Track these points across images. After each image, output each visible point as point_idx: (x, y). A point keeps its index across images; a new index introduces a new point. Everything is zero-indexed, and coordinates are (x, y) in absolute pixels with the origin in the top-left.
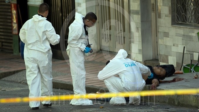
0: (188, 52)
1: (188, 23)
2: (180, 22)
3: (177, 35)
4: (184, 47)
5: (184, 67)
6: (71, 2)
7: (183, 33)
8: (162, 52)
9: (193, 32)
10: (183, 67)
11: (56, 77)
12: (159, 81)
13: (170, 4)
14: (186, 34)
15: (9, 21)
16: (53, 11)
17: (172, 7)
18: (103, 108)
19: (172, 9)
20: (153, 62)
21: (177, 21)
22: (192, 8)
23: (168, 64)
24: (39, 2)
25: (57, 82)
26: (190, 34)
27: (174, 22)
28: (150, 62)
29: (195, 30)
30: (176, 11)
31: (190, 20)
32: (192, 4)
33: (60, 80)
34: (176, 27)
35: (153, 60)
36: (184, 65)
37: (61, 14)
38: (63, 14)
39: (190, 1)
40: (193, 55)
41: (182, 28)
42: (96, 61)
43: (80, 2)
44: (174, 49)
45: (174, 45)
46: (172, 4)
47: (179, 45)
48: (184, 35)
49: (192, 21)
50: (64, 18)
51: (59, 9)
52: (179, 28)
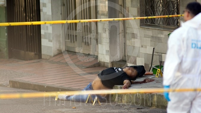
0: (157, 54)
1: (156, 24)
2: (149, 24)
3: (146, 36)
4: (154, 48)
5: (154, 68)
6: (35, 2)
7: (151, 35)
9: (162, 34)
10: (152, 68)
11: (22, 77)
12: (131, 82)
13: (139, 5)
14: (155, 36)
16: (16, 11)
17: (141, 9)
18: (75, 108)
19: (140, 11)
20: (120, 63)
21: (146, 23)
22: (161, 10)
23: (136, 65)
24: (2, 1)
25: (25, 82)
26: (159, 36)
27: (144, 24)
28: (117, 63)
29: (164, 31)
30: (144, 13)
31: (158, 22)
32: (161, 5)
33: (27, 80)
34: (145, 29)
35: (120, 61)
36: (153, 66)
37: (25, 14)
38: (27, 14)
39: (159, 3)
40: (162, 56)
41: (151, 30)
42: (61, 61)
43: (45, 2)
44: (143, 50)
45: (142, 47)
46: (140, 5)
47: (148, 47)
48: (152, 37)
49: (161, 23)
50: (27, 18)
51: (22, 9)
52: (148, 29)
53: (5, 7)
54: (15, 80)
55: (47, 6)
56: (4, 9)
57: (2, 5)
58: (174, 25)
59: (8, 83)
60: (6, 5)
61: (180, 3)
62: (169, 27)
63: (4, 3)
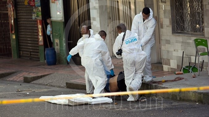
0: (187, 56)
1: (185, 32)
2: (179, 31)
3: (177, 42)
4: (183, 52)
5: (184, 68)
6: (87, 17)
7: (182, 40)
8: (164, 56)
9: (191, 40)
10: (182, 68)
11: (76, 79)
13: (170, 16)
14: (184, 41)
15: (36, 34)
17: (172, 19)
19: (172, 21)
20: (157, 65)
21: (177, 30)
22: (189, 20)
24: (60, 17)
25: (78, 83)
26: (188, 41)
27: (174, 31)
29: (192, 37)
30: (175, 22)
31: (187, 30)
32: (188, 16)
33: (80, 82)
34: (176, 36)
35: (157, 63)
36: (184, 66)
39: (187, 14)
40: (191, 58)
41: (181, 36)
43: (94, 17)
44: (175, 54)
45: (174, 51)
46: (172, 16)
47: (179, 51)
48: (182, 42)
49: (189, 30)
51: (77, 23)
52: (179, 36)
53: (63, 22)
54: (70, 82)
55: (96, 19)
56: (62, 24)
57: (61, 21)
58: (200, 32)
59: (65, 85)
60: (64, 21)
61: (204, 14)
62: (195, 33)
63: (62, 19)
